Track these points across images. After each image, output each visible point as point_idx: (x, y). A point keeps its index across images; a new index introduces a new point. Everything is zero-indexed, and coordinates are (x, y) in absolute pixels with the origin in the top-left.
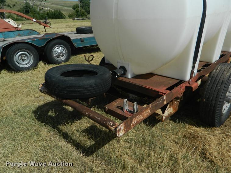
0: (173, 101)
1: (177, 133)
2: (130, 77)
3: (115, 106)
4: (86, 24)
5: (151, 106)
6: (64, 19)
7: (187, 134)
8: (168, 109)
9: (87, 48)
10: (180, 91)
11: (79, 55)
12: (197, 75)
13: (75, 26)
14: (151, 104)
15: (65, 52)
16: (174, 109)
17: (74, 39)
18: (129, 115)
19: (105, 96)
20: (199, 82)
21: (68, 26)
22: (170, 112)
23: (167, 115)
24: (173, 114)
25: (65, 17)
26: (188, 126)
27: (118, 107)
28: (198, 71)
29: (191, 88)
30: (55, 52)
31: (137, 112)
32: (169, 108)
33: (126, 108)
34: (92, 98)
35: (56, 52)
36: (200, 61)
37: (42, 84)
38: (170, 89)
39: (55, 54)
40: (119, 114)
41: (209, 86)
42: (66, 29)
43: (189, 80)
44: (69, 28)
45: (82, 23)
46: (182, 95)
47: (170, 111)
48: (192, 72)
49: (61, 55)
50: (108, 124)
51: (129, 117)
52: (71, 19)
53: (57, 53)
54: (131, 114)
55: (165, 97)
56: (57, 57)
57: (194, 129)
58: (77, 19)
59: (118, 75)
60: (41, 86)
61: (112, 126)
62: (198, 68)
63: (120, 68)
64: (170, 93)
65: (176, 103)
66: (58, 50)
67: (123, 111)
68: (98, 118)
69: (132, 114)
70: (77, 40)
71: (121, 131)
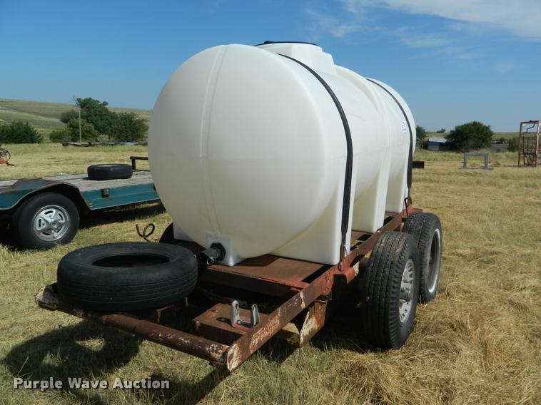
0: (316, 304)
1: (327, 369)
2: (231, 263)
3: (213, 317)
4: (100, 156)
5: (281, 311)
6: (39, 143)
7: (346, 367)
8: (308, 321)
9: (113, 210)
10: (325, 284)
11: (96, 225)
12: (351, 254)
13: (70, 160)
14: (280, 308)
15: (64, 221)
16: (318, 322)
17: (85, 193)
18: (243, 331)
19: (187, 303)
20: (356, 268)
21: (53, 161)
22: (311, 327)
23: (307, 333)
24: (317, 331)
25: (41, 139)
26: (345, 353)
27: (219, 319)
28: (352, 249)
29: (344, 277)
30: (40, 220)
31: (257, 323)
32: (309, 318)
33: (237, 318)
34: (163, 309)
35: (43, 221)
36: (352, 230)
37: (43, 289)
38: (309, 280)
39: (40, 226)
40: (224, 330)
41: (372, 272)
42: (48, 168)
43: (339, 264)
44: (57, 164)
45: (89, 153)
46: (330, 290)
47: (311, 325)
48: (342, 249)
49: (56, 227)
50: (207, 349)
51: (244, 333)
52: (59, 145)
53: (44, 225)
54: (246, 328)
55: (302, 296)
56: (44, 233)
57: (358, 357)
58: (74, 145)
59: (210, 260)
60: (41, 293)
61: (216, 352)
62: (351, 244)
63: (211, 247)
64: (310, 287)
65: (321, 309)
66: (48, 216)
67: (231, 325)
68: (186, 341)
69: (249, 327)
70: (94, 193)
71: (234, 359)
